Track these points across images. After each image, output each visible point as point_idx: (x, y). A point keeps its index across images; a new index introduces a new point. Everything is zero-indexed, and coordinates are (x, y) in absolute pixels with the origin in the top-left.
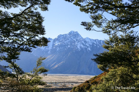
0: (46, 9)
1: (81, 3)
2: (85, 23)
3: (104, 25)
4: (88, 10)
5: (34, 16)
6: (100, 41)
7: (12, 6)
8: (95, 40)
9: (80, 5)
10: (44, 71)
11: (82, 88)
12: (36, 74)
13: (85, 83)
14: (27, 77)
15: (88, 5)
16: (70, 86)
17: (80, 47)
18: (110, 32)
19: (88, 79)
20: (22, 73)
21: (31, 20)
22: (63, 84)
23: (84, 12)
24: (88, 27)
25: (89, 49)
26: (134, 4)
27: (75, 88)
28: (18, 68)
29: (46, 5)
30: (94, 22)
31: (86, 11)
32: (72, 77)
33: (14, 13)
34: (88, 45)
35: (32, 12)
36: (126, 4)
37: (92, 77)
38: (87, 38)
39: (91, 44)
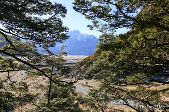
0: (64, 16)
1: (86, 13)
2: (90, 25)
3: (100, 27)
4: (90, 17)
5: (57, 20)
6: (92, 35)
7: (43, 14)
8: (89, 35)
9: (85, 15)
10: (65, 53)
11: (81, 63)
12: (61, 55)
13: (83, 60)
14: (56, 57)
15: (90, 15)
16: (74, 62)
17: (80, 39)
18: (103, 31)
19: (85, 58)
20: (52, 54)
21: (55, 23)
22: (70, 61)
23: (87, 19)
24: (91, 28)
25: (85, 40)
26: (116, 15)
27: (77, 63)
28: (50, 52)
29: (64, 14)
30: (95, 25)
31: (89, 18)
32: (75, 56)
33: (45, 19)
34: (85, 38)
35: (56, 18)
36: (112, 14)
37: (87, 56)
38: (84, 34)
39: (86, 37)
